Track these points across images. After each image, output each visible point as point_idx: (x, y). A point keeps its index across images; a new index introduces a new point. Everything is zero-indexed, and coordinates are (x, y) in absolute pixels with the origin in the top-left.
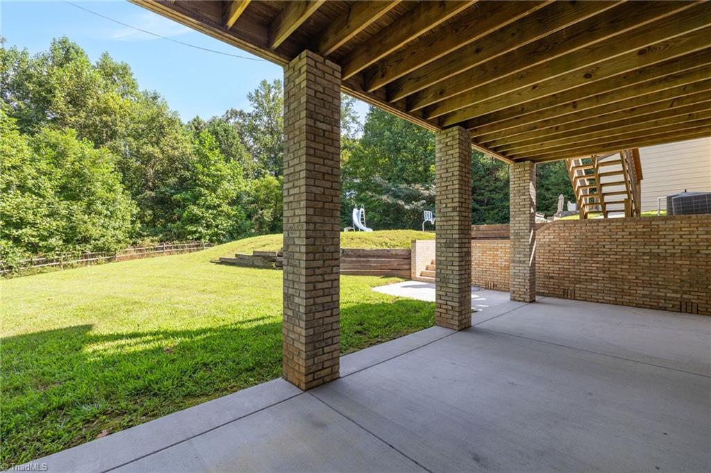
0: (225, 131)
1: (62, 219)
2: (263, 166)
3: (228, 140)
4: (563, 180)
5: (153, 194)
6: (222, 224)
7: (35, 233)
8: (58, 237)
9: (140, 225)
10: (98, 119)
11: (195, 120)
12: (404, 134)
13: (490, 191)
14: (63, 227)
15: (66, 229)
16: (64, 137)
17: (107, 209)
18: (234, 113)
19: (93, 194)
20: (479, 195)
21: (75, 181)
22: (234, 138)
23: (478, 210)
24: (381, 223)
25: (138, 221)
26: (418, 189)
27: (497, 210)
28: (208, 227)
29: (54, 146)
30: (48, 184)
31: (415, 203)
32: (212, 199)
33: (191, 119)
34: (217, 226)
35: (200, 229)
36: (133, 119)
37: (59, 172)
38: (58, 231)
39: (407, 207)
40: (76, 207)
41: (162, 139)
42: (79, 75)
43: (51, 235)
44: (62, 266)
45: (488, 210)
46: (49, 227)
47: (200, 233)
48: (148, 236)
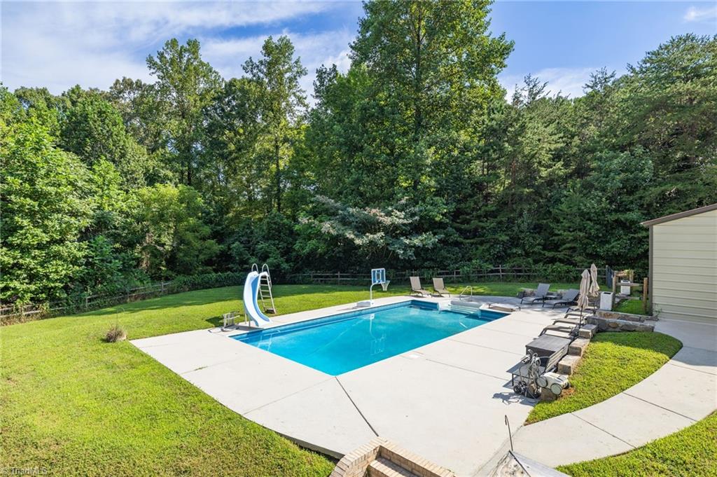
4: (579, 209)
6: (56, 272)
11: (73, 91)
12: (360, 130)
13: (479, 217)
18: (129, 84)
20: (462, 223)
22: (115, 124)
23: (462, 243)
26: (375, 215)
28: (32, 277)
31: (371, 236)
33: (66, 89)
34: (48, 275)
39: (358, 242)
45: (476, 244)
47: (14, 289)
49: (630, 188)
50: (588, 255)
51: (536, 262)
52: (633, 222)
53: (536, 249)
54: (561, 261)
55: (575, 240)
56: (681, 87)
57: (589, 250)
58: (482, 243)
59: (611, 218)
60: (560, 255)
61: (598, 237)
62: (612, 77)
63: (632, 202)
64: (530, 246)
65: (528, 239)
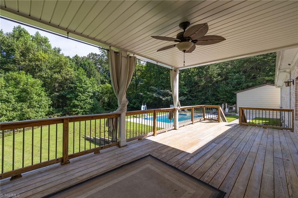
0: (89, 64)
1: (18, 111)
2: (105, 78)
3: (90, 68)
4: (225, 90)
5: (58, 94)
6: (87, 107)
7: (7, 119)
8: (16, 119)
9: (52, 109)
10: (34, 63)
11: (75, 56)
13: (196, 92)
14: (19, 114)
15: (20, 115)
16: (19, 75)
17: (38, 104)
18: (93, 54)
19: (32, 98)
20: (192, 94)
21: (24, 94)
23: (192, 99)
24: (153, 103)
25: (52, 107)
26: (168, 92)
27: (199, 100)
28: (81, 108)
29: (15, 79)
30: (12, 97)
31: (167, 97)
32: (83, 97)
33: (74, 56)
34: (85, 108)
35: (78, 110)
36: (49, 62)
37: (17, 91)
38: (17, 116)
39: (163, 99)
40: (25, 105)
41: (62, 71)
42: (26, 44)
43: (14, 118)
44: (18, 132)
45: (196, 99)
46: (13, 115)
47: (78, 111)
48: (55, 113)
49: (239, 84)
53: (213, 101)
55: (224, 98)
60: (220, 102)
61: (230, 97)
65: (211, 98)
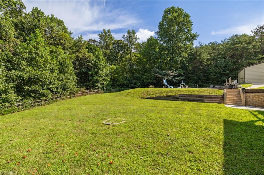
5: (77, 71)
6: (105, 83)
32: (102, 74)
49: (226, 66)
50: (217, 81)
51: (204, 83)
52: (227, 73)
53: (204, 80)
54: (210, 83)
55: (214, 78)
56: (238, 45)
57: (217, 80)
58: (191, 80)
59: (222, 73)
60: (210, 81)
61: (219, 77)
62: (218, 42)
63: (226, 70)
64: (203, 80)
65: (202, 78)
